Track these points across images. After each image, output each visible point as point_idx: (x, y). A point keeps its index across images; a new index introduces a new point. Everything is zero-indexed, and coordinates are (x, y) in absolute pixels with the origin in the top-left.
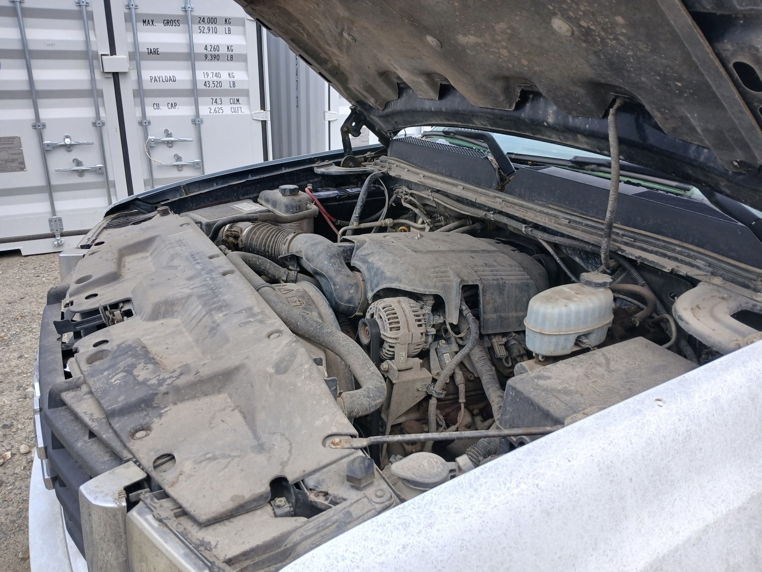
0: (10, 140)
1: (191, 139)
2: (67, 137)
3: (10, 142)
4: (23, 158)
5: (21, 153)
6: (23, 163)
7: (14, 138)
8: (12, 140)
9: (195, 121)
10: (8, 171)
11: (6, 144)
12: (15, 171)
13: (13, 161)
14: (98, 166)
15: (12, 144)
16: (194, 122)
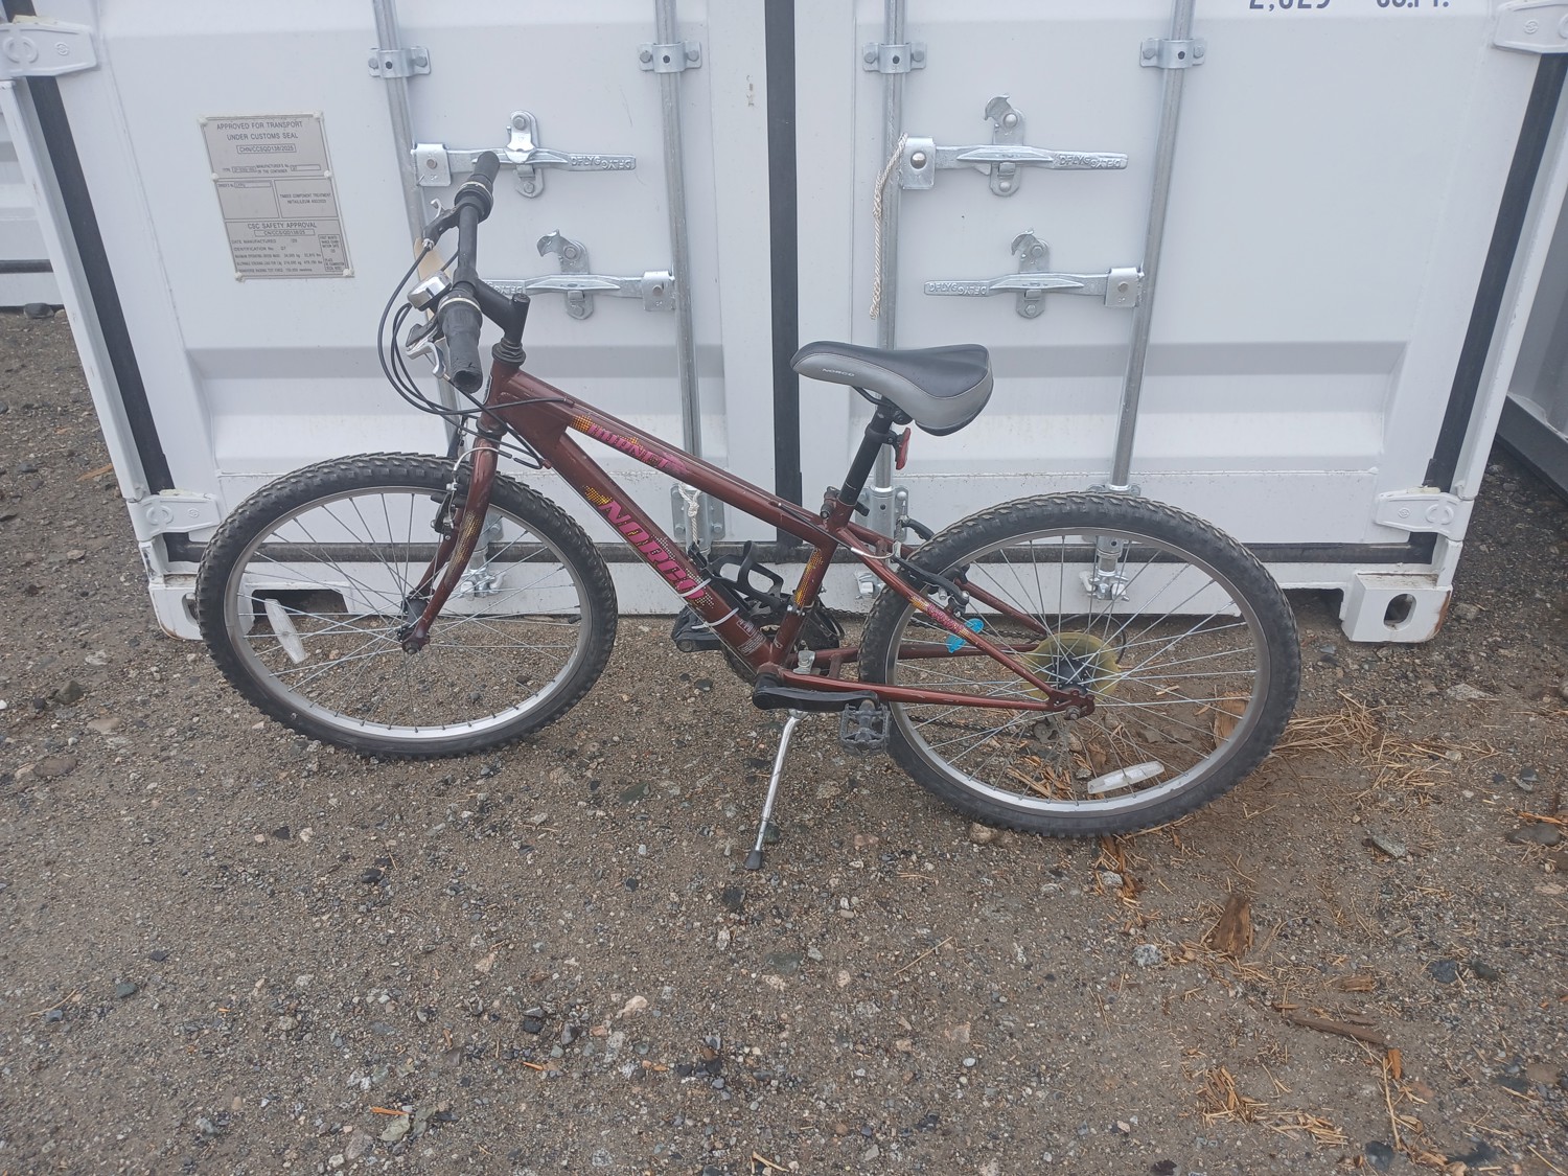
0: (280, 131)
1: (1118, 157)
2: (522, 125)
3: (283, 141)
4: (336, 218)
5: (327, 196)
6: (335, 241)
7: (297, 120)
8: (290, 130)
9: (1159, 55)
10: (278, 274)
11: (266, 149)
12: (306, 274)
13: (297, 228)
14: (649, 276)
15: (290, 149)
16: (1153, 57)
